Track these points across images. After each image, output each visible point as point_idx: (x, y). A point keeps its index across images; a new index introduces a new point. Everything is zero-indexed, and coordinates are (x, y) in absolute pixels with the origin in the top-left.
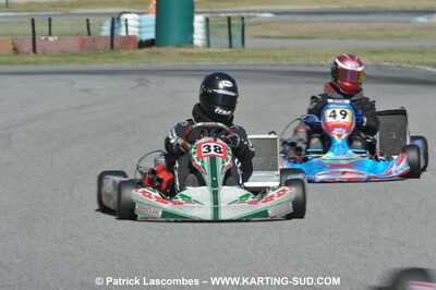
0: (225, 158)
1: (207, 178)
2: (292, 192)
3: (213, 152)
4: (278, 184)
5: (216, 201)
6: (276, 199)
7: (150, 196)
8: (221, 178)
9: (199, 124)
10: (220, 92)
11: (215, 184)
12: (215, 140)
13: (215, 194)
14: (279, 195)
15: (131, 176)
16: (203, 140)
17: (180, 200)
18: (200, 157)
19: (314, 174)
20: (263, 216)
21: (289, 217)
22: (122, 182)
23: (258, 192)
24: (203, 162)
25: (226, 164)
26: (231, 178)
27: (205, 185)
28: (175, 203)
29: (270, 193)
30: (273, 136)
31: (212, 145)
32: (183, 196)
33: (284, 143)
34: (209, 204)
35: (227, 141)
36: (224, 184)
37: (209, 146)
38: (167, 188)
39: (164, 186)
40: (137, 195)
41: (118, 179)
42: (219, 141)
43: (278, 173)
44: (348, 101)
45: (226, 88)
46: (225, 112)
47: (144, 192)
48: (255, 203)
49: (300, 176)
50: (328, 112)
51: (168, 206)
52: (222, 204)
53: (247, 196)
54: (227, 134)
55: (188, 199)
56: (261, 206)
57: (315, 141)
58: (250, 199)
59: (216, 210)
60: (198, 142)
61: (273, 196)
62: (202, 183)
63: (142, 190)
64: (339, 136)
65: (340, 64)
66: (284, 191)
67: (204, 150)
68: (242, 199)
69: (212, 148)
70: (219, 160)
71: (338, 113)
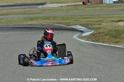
19: (43, 64)
33: (30, 55)
44: (50, 42)
50: (45, 46)
57: (42, 54)
64: (49, 52)
65: (48, 31)
71: (48, 46)
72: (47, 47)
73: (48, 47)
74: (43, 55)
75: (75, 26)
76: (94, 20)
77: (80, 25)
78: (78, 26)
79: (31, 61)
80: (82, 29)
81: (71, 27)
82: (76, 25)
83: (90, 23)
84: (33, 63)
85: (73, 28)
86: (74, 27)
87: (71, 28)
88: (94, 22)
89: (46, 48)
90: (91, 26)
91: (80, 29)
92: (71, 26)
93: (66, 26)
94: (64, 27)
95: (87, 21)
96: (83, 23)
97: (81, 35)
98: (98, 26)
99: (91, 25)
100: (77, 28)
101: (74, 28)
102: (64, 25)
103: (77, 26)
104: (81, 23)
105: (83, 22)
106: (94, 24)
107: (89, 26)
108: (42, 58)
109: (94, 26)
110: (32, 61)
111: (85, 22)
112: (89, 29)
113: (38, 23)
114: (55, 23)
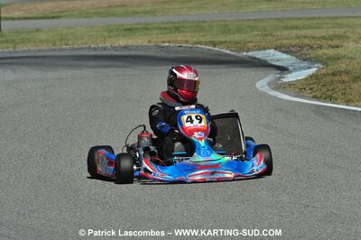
50: (185, 118)
57: (178, 144)
65: (178, 74)
71: (194, 118)
72: (192, 121)
73: (196, 122)
74: (182, 147)
75: (262, 52)
76: (319, 33)
77: (276, 49)
78: (272, 51)
79: (145, 165)
80: (282, 60)
81: (250, 54)
82: (265, 49)
83: (306, 41)
84: (151, 173)
85: (255, 58)
86: (259, 55)
87: (249, 57)
88: (319, 39)
89: (188, 125)
90: (310, 51)
91: (278, 60)
92: (248, 51)
93: (234, 53)
94: (227, 55)
95: (298, 38)
96: (285, 42)
97: (279, 79)
98: (331, 52)
99: (311, 48)
100: (268, 59)
101: (258, 59)
103: (268, 51)
104: (278, 43)
105: (287, 39)
106: (321, 47)
107: (305, 51)
108: (177, 155)
109: (320, 52)
110: (148, 168)
111: (292, 38)
112: (304, 60)
113: (149, 42)
114: (201, 43)
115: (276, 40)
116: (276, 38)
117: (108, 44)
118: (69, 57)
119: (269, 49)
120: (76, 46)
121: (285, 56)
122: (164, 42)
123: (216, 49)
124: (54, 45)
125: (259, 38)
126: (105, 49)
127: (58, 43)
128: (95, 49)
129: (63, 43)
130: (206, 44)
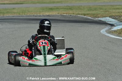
0: (48, 46)
1: (42, 52)
2: (69, 56)
3: (44, 44)
4: (65, 53)
5: (45, 60)
6: (64, 58)
7: (24, 59)
8: (47, 52)
9: (40, 35)
10: (45, 25)
11: (45, 54)
12: (45, 40)
13: (45, 57)
14: (65, 57)
15: (19, 53)
16: (41, 40)
17: (34, 60)
18: (40, 46)
20: (60, 64)
21: (68, 64)
22: (16, 55)
23: (59, 56)
24: (41, 47)
25: (48, 48)
26: (50, 52)
27: (42, 55)
28: (32, 61)
29: (62, 56)
30: (63, 38)
31: (44, 42)
32: (35, 58)
34: (43, 61)
35: (48, 41)
36: (48, 54)
37: (43, 42)
38: (30, 56)
39: (29, 55)
40: (20, 58)
41: (14, 54)
42: (46, 40)
43: (65, 50)
45: (47, 24)
46: (47, 31)
47: (23, 58)
48: (58, 60)
49: (72, 51)
51: (31, 62)
52: (47, 61)
53: (55, 58)
54: (49, 38)
55: (37, 59)
56: (60, 61)
58: (56, 59)
59: (45, 63)
60: (39, 41)
61: (63, 57)
62: (41, 54)
63: (22, 57)
66: (67, 56)
67: (41, 43)
68: (54, 59)
69: (44, 43)
70: (46, 47)
75: (104, 18)
77: (110, 17)
78: (108, 18)
81: (99, 19)
85: (101, 21)
86: (103, 19)
91: (110, 22)
92: (98, 17)
93: (92, 18)
94: (90, 19)
96: (113, 14)
97: (110, 29)
100: (107, 21)
101: (102, 21)
102: (90, 16)
103: (107, 18)
104: (111, 15)
113: (58, 14)
114: (79, 14)
115: (110, 14)
116: (110, 13)
117: (41, 14)
118: (25, 19)
119: (107, 17)
120: (28, 15)
121: (113, 20)
122: (64, 14)
123: (85, 17)
124: (19, 14)
125: (103, 13)
126: (40, 16)
127: (21, 13)
128: (36, 16)
129: (23, 13)
130: (81, 15)
